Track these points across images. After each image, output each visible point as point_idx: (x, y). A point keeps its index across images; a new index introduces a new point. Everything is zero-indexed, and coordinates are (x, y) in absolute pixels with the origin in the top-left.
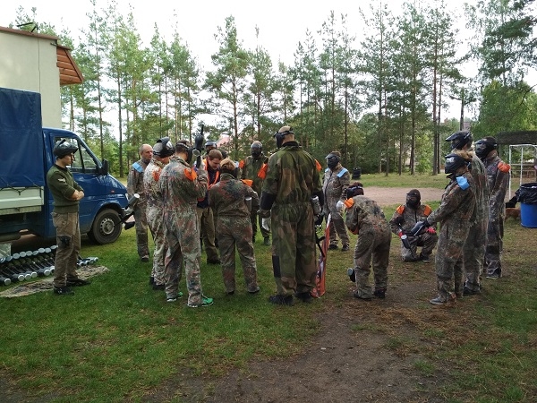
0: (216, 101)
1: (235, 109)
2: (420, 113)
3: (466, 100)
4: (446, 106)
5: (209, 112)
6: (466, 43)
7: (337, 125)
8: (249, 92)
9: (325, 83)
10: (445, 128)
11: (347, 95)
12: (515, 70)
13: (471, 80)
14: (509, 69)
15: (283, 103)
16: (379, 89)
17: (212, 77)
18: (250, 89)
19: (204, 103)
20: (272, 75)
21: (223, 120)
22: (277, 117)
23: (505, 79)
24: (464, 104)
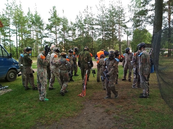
0: (50, 33)
1: (56, 36)
2: (115, 38)
3: (129, 34)
4: (123, 36)
5: (47, 37)
6: (128, 17)
7: (89, 42)
8: (61, 31)
9: (85, 28)
10: (122, 43)
11: (92, 32)
12: (143, 25)
13: (130, 28)
14: (141, 25)
15: (72, 34)
16: (102, 31)
17: (48, 26)
18: (61, 30)
19: (46, 34)
20: (69, 25)
21: (52, 40)
22: (71, 39)
23: (140, 28)
24: (128, 35)
